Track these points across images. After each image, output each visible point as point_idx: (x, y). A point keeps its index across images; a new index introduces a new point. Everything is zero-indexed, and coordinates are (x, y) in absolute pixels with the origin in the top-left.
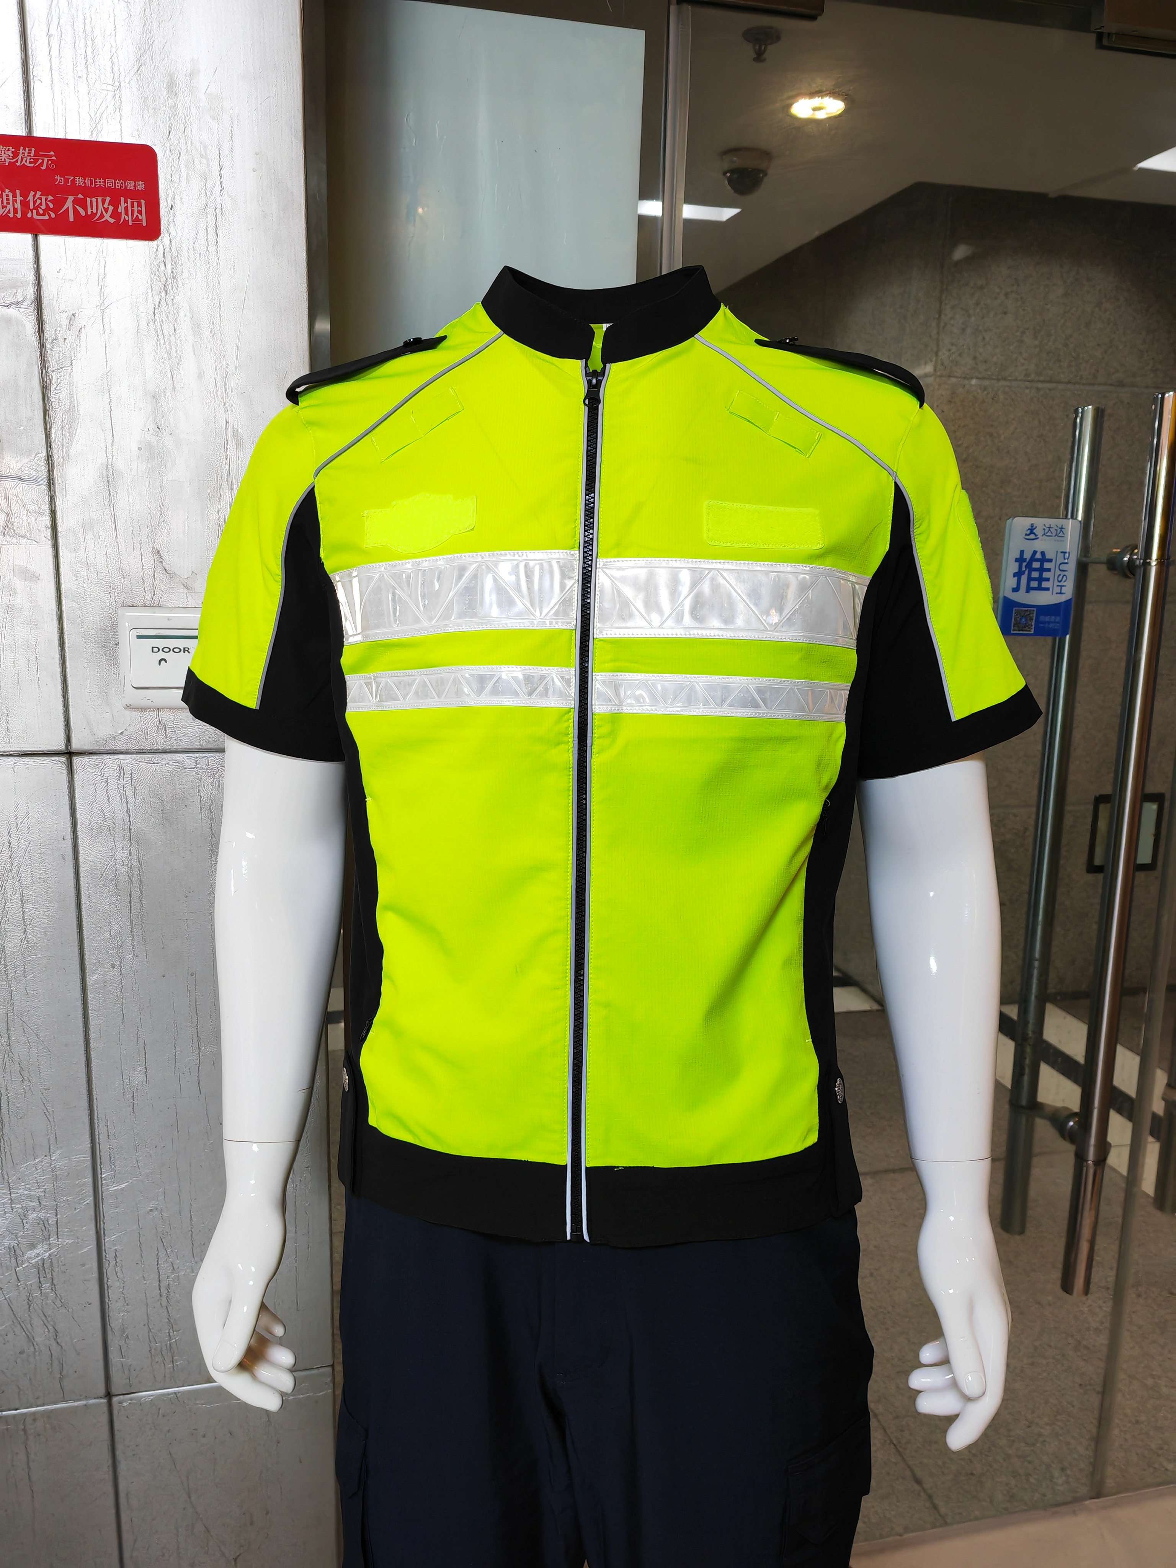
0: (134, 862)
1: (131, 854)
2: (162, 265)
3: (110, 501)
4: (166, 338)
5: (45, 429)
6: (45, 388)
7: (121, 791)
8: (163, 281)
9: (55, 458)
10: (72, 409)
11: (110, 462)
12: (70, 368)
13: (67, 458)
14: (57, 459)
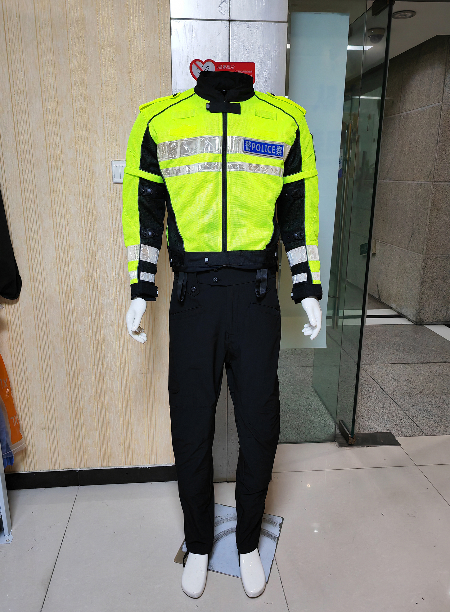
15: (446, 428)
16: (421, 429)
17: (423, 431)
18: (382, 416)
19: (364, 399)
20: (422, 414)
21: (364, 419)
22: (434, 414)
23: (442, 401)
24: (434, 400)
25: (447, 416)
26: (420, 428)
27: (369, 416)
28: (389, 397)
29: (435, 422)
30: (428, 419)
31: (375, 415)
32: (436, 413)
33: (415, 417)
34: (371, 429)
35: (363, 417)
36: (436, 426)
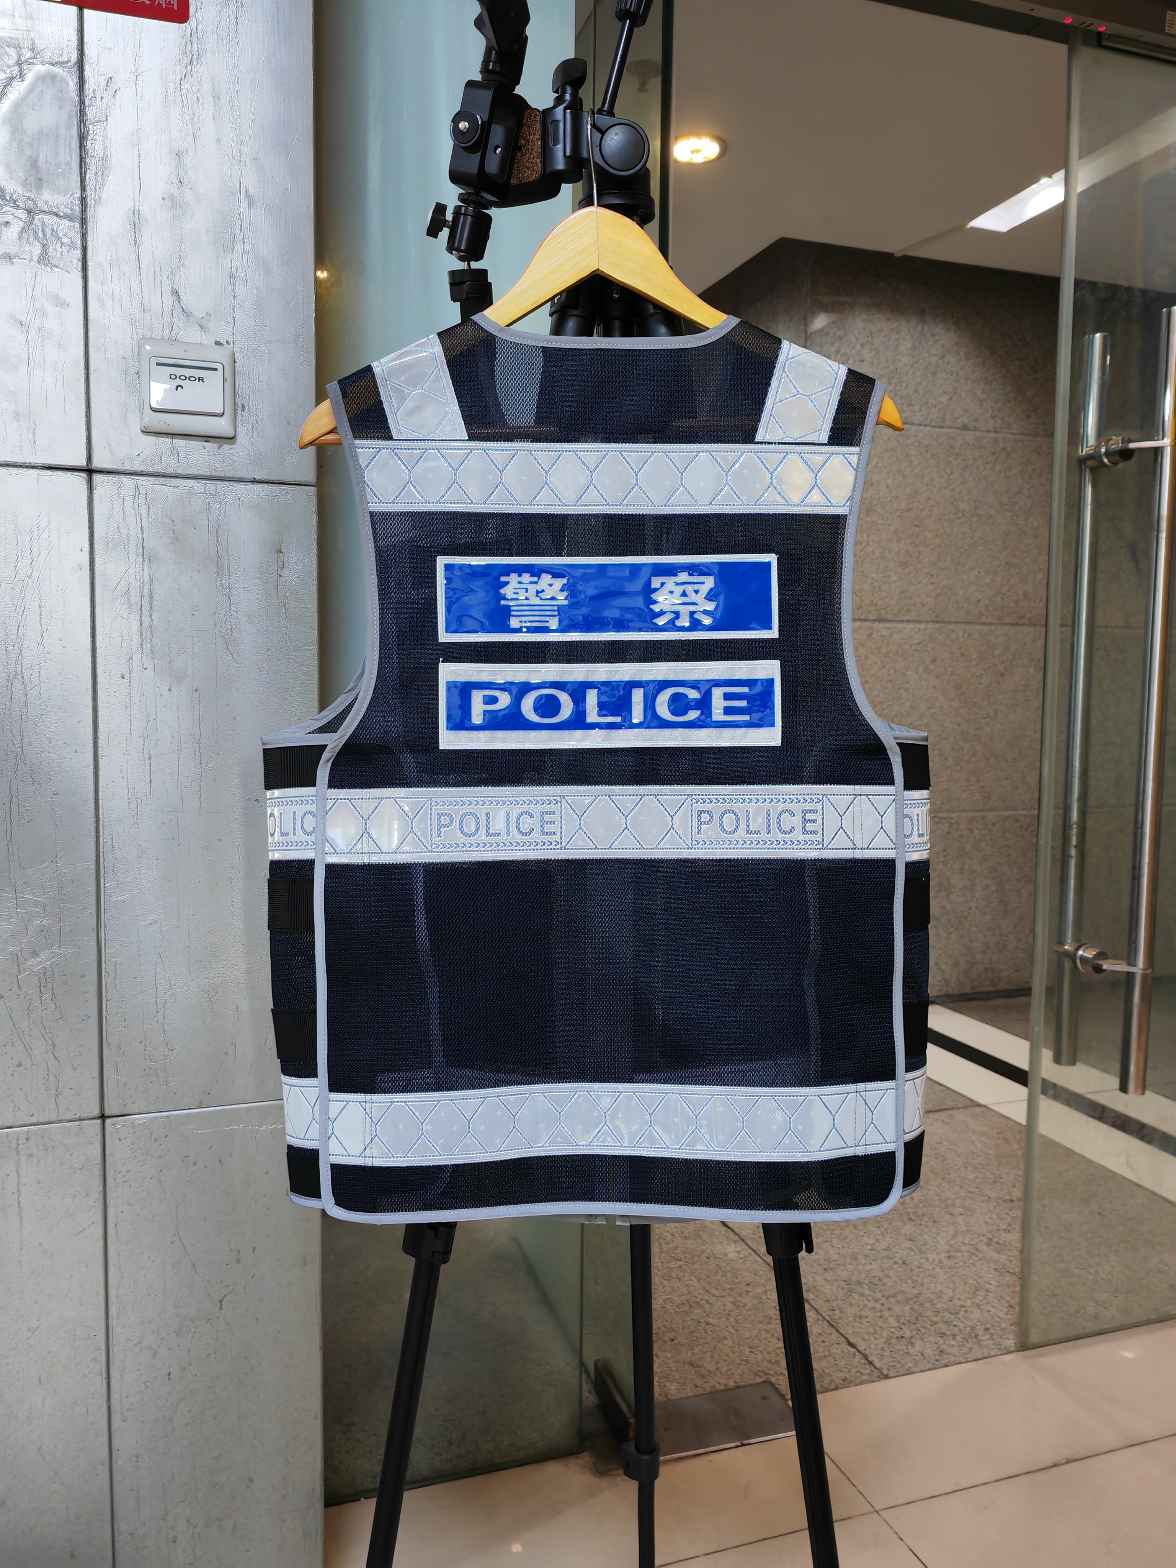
0: (146, 578)
1: (143, 570)
2: (189, 43)
3: (135, 241)
4: (190, 105)
5: (81, 173)
6: (82, 138)
7: (136, 509)
8: (189, 55)
9: (88, 199)
10: (104, 158)
11: (136, 209)
12: (105, 123)
13: (98, 201)
14: (90, 202)
15: (941, 1341)
16: (865, 1357)
17: (871, 1363)
18: (732, 1320)
19: (671, 1265)
20: (856, 1296)
21: (676, 1342)
22: (892, 1291)
23: (908, 1244)
24: (883, 1244)
25: (933, 1297)
26: (859, 1351)
27: (692, 1328)
28: (746, 1247)
29: (902, 1321)
30: (878, 1314)
31: (711, 1321)
32: (899, 1288)
33: (837, 1312)
34: (702, 1376)
35: (671, 1336)
36: (908, 1334)
